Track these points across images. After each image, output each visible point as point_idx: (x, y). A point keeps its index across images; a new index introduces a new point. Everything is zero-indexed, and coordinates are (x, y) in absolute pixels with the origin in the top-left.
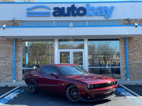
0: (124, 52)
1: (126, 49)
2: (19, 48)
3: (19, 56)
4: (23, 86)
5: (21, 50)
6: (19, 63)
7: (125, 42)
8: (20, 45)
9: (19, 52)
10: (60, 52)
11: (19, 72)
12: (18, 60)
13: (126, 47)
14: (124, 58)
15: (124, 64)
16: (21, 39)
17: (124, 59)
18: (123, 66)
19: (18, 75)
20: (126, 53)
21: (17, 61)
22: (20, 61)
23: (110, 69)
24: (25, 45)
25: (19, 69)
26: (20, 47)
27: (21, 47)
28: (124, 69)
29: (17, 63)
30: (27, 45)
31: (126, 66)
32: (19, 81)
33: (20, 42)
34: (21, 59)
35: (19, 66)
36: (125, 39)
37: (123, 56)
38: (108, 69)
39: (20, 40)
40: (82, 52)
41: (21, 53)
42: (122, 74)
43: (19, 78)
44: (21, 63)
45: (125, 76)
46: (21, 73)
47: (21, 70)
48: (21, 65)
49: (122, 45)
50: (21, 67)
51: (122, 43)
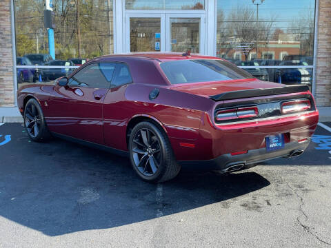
0: (327, 19)
2: (4, 3)
3: (4, 29)
4: (15, 123)
5: (8, 8)
9: (4, 15)
10: (132, 20)
11: (8, 78)
14: (327, 38)
15: (325, 56)
17: (325, 43)
18: (322, 64)
19: (4, 87)
22: (8, 45)
23: (265, 73)
25: (5, 68)
28: (323, 72)
32: (7, 104)
34: (9, 38)
35: (5, 59)
37: (326, 31)
38: (259, 73)
40: (200, 19)
41: (9, 20)
42: (318, 87)
43: (7, 97)
44: (12, 51)
45: (325, 94)
46: (14, 81)
47: (13, 72)
48: (13, 57)
50: (13, 62)
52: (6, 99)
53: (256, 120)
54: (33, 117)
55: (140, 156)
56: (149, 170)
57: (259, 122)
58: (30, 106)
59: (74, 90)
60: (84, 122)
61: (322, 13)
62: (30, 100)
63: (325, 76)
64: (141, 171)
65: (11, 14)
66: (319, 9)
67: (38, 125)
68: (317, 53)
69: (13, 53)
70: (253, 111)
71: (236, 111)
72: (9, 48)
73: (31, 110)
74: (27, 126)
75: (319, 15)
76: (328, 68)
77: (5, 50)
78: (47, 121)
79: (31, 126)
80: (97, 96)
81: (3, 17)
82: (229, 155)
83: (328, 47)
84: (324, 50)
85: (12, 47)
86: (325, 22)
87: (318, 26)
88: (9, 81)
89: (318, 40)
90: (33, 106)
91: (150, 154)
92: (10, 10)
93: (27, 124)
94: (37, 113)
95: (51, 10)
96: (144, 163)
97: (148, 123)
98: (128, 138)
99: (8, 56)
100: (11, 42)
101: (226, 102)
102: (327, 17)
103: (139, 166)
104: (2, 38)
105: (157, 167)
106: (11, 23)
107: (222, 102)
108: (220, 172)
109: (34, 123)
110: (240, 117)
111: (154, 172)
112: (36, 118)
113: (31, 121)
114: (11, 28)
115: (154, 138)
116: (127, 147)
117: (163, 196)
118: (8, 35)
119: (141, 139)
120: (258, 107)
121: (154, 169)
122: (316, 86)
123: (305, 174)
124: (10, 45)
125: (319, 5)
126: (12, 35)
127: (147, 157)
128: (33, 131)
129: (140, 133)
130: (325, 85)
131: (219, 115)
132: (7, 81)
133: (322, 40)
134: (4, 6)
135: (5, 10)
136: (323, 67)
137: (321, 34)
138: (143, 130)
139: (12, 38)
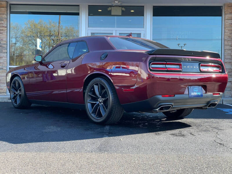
2: (3, 22)
3: (2, 40)
5: (5, 26)
8: (5, 16)
9: (3, 30)
14: (231, 48)
15: (230, 61)
16: (7, 2)
17: (230, 52)
22: (4, 51)
24: (36, 46)
25: (1, 67)
26: (5, 20)
27: (7, 19)
28: (229, 72)
30: (39, 48)
33: (4, 7)
34: (5, 46)
35: (1, 61)
37: (230, 44)
39: (4, 4)
40: (140, 34)
41: (6, 34)
43: (1, 88)
44: (7, 55)
47: (7, 70)
48: (7, 60)
49: (227, 20)
50: (7, 63)
51: (227, 16)
53: (181, 73)
54: (17, 91)
55: (93, 105)
56: (100, 115)
57: (183, 74)
58: (15, 83)
61: (226, 31)
63: (231, 75)
64: (93, 117)
65: (7, 30)
66: (225, 28)
68: (225, 59)
69: (7, 57)
71: (165, 64)
72: (4, 53)
73: (16, 86)
75: (225, 32)
77: (2, 55)
79: (15, 98)
81: (2, 32)
84: (229, 57)
85: (6, 53)
86: (229, 37)
87: (225, 40)
88: (4, 76)
89: (225, 50)
90: (17, 83)
91: (101, 103)
92: (6, 27)
96: (97, 111)
99: (4, 58)
100: (7, 49)
101: (157, 56)
102: (231, 34)
103: (92, 113)
105: (106, 112)
106: (7, 36)
107: (155, 56)
109: (17, 95)
110: (168, 69)
111: (103, 115)
112: (18, 91)
113: (15, 93)
114: (7, 39)
117: (109, 130)
118: (5, 44)
119: (94, 92)
120: (182, 63)
124: (6, 51)
125: (225, 25)
126: (7, 44)
127: (98, 105)
128: (16, 102)
129: (93, 87)
130: (231, 82)
133: (227, 50)
134: (3, 24)
135: (3, 27)
136: (229, 69)
137: (227, 45)
138: (95, 84)
139: (7, 46)
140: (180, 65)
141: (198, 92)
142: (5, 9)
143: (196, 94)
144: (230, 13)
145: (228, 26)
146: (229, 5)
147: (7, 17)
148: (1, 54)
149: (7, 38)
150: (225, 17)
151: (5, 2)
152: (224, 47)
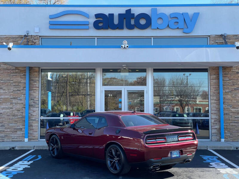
0: (215, 92)
1: (219, 87)
2: (36, 83)
3: (35, 97)
4: (41, 150)
6: (35, 109)
7: (219, 74)
8: (37, 79)
9: (36, 90)
10: (106, 91)
12: (33, 103)
13: (219, 83)
15: (215, 112)
16: (39, 68)
17: (215, 105)
18: (214, 116)
19: (33, 129)
20: (219, 93)
21: (32, 106)
22: (36, 106)
25: (34, 119)
27: (39, 81)
28: (215, 121)
29: (32, 109)
31: (220, 116)
32: (34, 139)
33: (37, 72)
34: (37, 102)
35: (34, 114)
36: (219, 69)
37: (215, 98)
39: (37, 69)
40: (144, 91)
41: (38, 92)
42: (213, 130)
43: (34, 135)
44: (39, 109)
45: (217, 134)
46: (38, 126)
47: (38, 121)
48: (39, 113)
49: (212, 79)
50: (39, 115)
51: (212, 76)
52: (33, 136)
53: (166, 144)
54: (54, 145)
55: (111, 162)
56: (115, 169)
57: (167, 144)
58: (53, 139)
59: (77, 130)
60: (81, 147)
61: (212, 88)
62: (53, 136)
63: (216, 123)
64: (112, 170)
65: (39, 89)
66: (210, 85)
67: (57, 149)
68: (211, 110)
69: (39, 111)
70: (164, 139)
71: (156, 139)
72: (37, 107)
73: (53, 141)
74: (51, 150)
75: (210, 89)
76: (217, 119)
78: (62, 147)
79: (53, 150)
80: (90, 133)
81: (35, 91)
82: (152, 160)
83: (217, 107)
84: (215, 109)
85: (38, 107)
86: (214, 93)
87: (210, 95)
89: (211, 103)
91: (116, 161)
92: (39, 87)
93: (51, 148)
94: (56, 143)
95: (51, 79)
96: (113, 165)
97: (115, 145)
98: (105, 153)
99: (36, 112)
100: (39, 105)
102: (215, 90)
103: (111, 167)
104: (34, 102)
105: (119, 167)
106: (39, 94)
108: (149, 169)
110: (158, 142)
111: (118, 169)
112: (56, 145)
113: (53, 147)
114: (39, 97)
115: (118, 153)
116: (105, 159)
118: (37, 101)
119: (111, 153)
120: (166, 137)
121: (118, 168)
122: (211, 129)
123: (193, 172)
124: (38, 106)
125: (210, 83)
126: (39, 100)
127: (115, 162)
128: (54, 153)
129: (111, 150)
130: (216, 129)
131: (148, 141)
132: (35, 126)
133: (213, 103)
134: (36, 85)
135: (36, 87)
136: (215, 118)
137: (212, 100)
138: (113, 149)
139: (39, 102)
140: (165, 138)
141: (177, 155)
142: (38, 73)
143: (175, 156)
144: (214, 74)
145: (213, 84)
146: (213, 68)
147: (39, 79)
148: (34, 108)
149: (39, 95)
150: (210, 78)
151: (38, 68)
152: (211, 101)
